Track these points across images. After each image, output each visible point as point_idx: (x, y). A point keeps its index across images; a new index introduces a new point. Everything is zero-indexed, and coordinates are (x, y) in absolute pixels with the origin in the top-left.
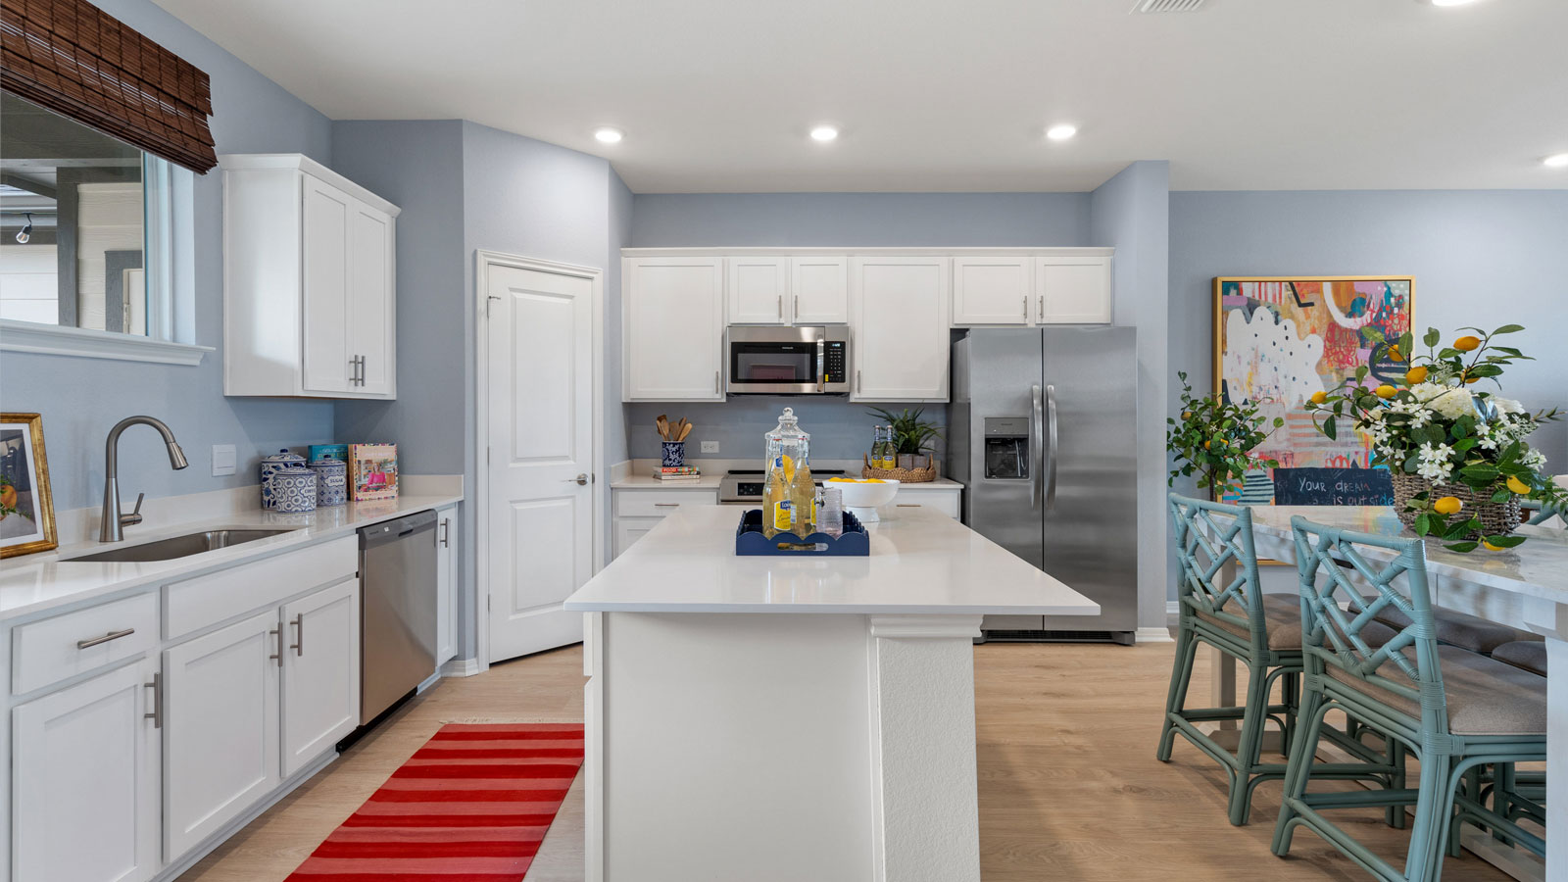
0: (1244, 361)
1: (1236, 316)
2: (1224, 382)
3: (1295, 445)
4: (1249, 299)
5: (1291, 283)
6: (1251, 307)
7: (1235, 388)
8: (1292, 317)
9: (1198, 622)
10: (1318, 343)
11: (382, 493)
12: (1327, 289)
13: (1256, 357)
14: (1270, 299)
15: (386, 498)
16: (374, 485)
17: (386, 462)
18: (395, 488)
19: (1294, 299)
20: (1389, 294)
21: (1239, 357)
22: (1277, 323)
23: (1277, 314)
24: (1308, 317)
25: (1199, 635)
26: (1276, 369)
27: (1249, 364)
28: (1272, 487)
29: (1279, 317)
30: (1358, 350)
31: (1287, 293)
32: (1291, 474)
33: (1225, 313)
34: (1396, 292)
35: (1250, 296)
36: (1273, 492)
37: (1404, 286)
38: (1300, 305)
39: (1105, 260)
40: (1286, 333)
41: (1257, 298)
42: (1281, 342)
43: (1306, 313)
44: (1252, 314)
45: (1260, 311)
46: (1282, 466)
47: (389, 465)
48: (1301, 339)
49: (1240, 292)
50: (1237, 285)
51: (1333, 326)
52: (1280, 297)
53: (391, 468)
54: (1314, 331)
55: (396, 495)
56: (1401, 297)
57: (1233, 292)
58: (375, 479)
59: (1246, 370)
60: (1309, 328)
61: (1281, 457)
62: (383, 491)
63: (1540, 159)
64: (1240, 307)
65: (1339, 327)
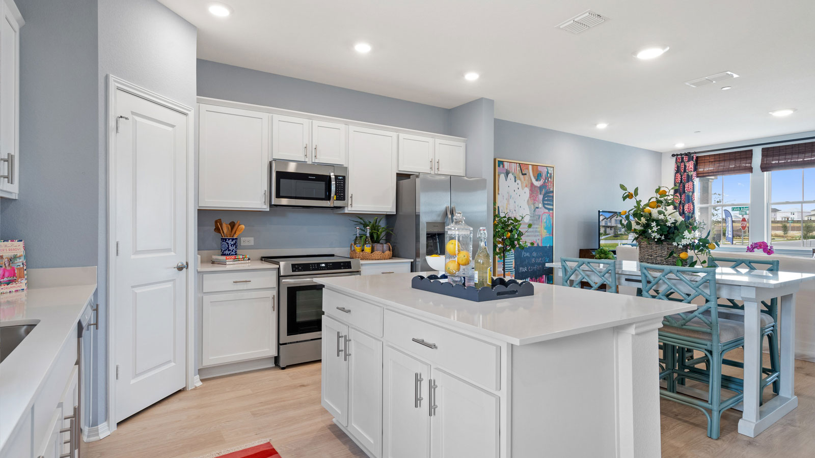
0: (505, 199)
1: (502, 176)
2: (498, 207)
4: (506, 170)
5: (519, 164)
6: (507, 173)
7: (502, 210)
8: (520, 180)
10: (527, 190)
11: (13, 287)
12: (530, 167)
13: (509, 197)
14: (513, 171)
15: (17, 291)
16: (5, 279)
17: (15, 257)
18: (24, 281)
19: (520, 171)
20: (548, 172)
21: (503, 196)
22: (515, 182)
23: (515, 178)
24: (525, 180)
26: (515, 202)
28: (513, 255)
30: (539, 195)
31: (518, 169)
33: (499, 175)
34: (550, 172)
35: (507, 168)
36: (514, 258)
37: (552, 169)
38: (523, 174)
39: (463, 145)
40: (518, 186)
41: (509, 169)
42: (516, 189)
43: (524, 177)
44: (507, 176)
45: (510, 175)
46: (517, 245)
47: (18, 260)
48: (523, 189)
49: (503, 167)
50: (503, 163)
51: (532, 184)
52: (516, 170)
53: (19, 262)
54: (526, 186)
55: (25, 288)
56: (551, 174)
57: (501, 166)
58: (7, 274)
59: (505, 202)
60: (525, 185)
62: (14, 285)
63: (596, 125)
64: (503, 173)
65: (534, 185)
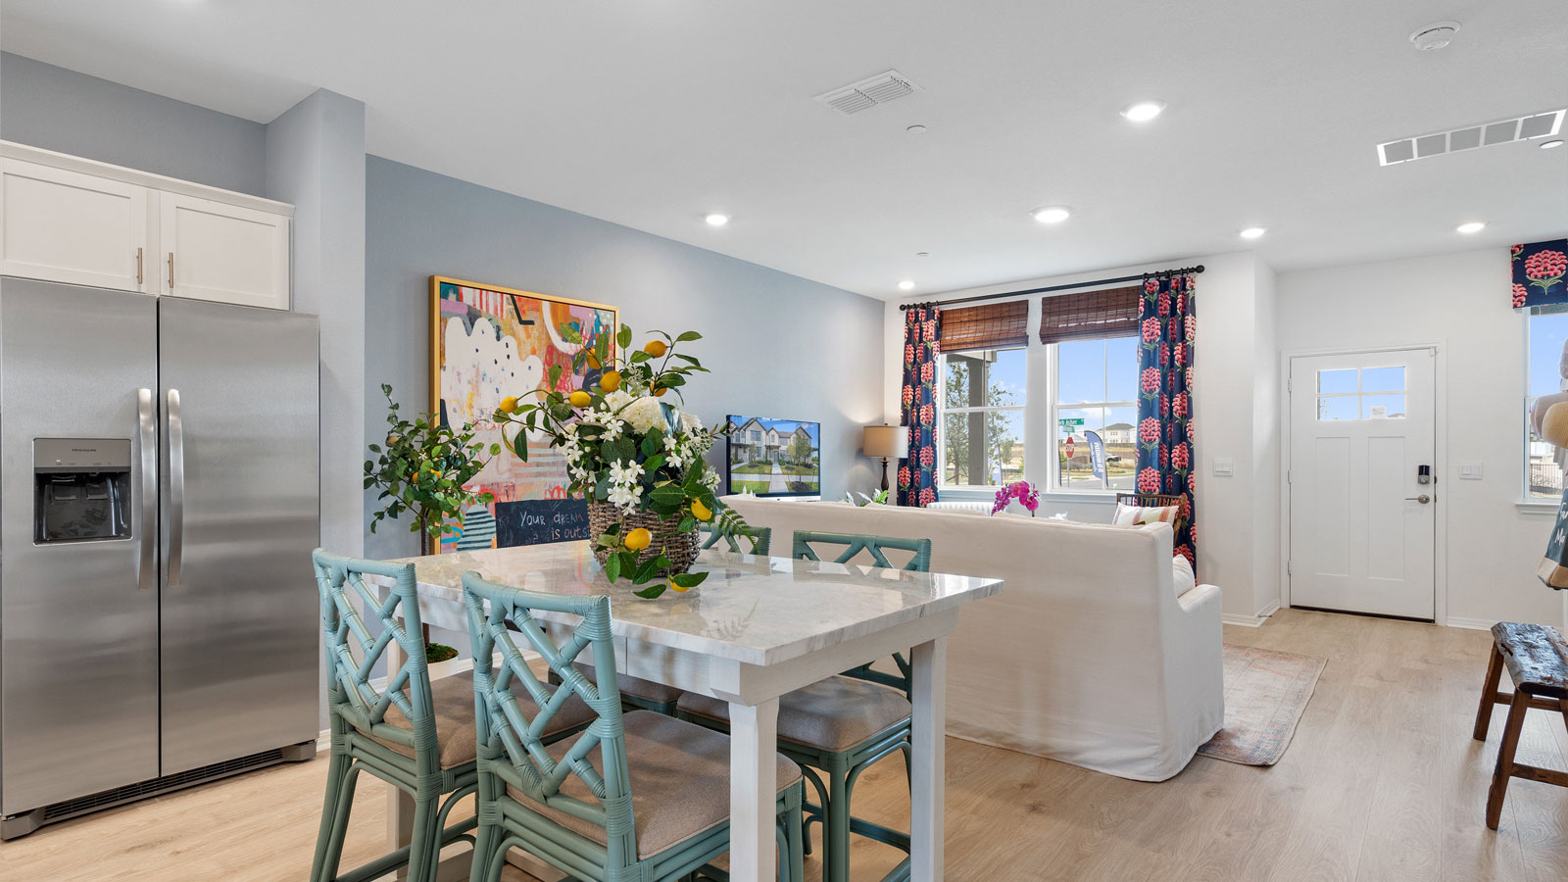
0: (465, 378)
1: (455, 325)
2: (442, 402)
3: (517, 476)
4: (469, 307)
5: (512, 295)
6: (472, 317)
7: (455, 411)
8: (514, 335)
9: (357, 741)
10: (537, 365)
12: (546, 307)
13: (477, 376)
14: (491, 311)
19: (515, 314)
20: (598, 322)
21: (459, 374)
22: (498, 338)
23: (498, 329)
24: (529, 336)
25: (359, 760)
26: (498, 391)
27: (469, 382)
28: (494, 524)
29: (501, 332)
30: (573, 375)
31: (508, 307)
32: (513, 508)
33: (444, 320)
34: (604, 322)
35: (471, 304)
36: (495, 529)
37: (609, 315)
38: (522, 322)
39: (280, 221)
40: (508, 351)
41: (478, 307)
42: (502, 360)
43: (527, 330)
44: (472, 325)
45: (481, 323)
46: (504, 499)
48: (522, 360)
49: (460, 298)
50: (456, 289)
51: (551, 349)
52: (502, 310)
54: (534, 352)
56: (607, 326)
57: (452, 297)
59: (467, 389)
60: (529, 349)
61: (503, 490)
64: (460, 316)
65: (557, 350)
